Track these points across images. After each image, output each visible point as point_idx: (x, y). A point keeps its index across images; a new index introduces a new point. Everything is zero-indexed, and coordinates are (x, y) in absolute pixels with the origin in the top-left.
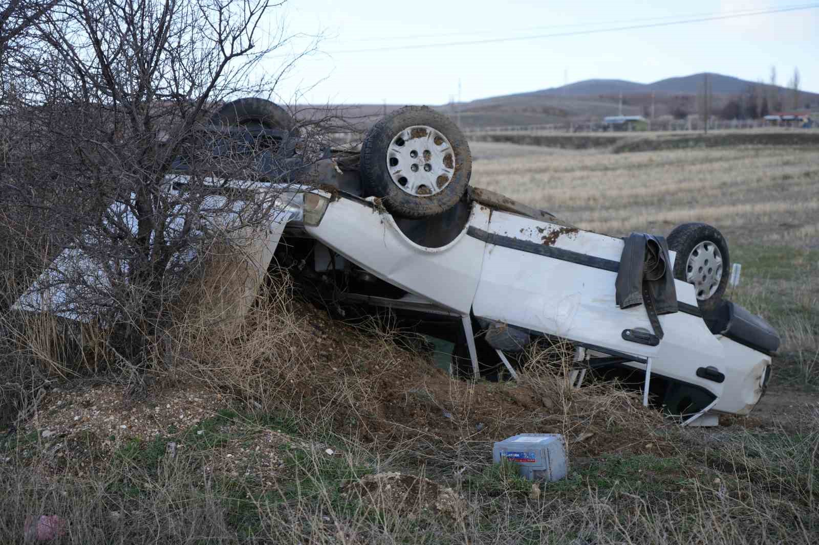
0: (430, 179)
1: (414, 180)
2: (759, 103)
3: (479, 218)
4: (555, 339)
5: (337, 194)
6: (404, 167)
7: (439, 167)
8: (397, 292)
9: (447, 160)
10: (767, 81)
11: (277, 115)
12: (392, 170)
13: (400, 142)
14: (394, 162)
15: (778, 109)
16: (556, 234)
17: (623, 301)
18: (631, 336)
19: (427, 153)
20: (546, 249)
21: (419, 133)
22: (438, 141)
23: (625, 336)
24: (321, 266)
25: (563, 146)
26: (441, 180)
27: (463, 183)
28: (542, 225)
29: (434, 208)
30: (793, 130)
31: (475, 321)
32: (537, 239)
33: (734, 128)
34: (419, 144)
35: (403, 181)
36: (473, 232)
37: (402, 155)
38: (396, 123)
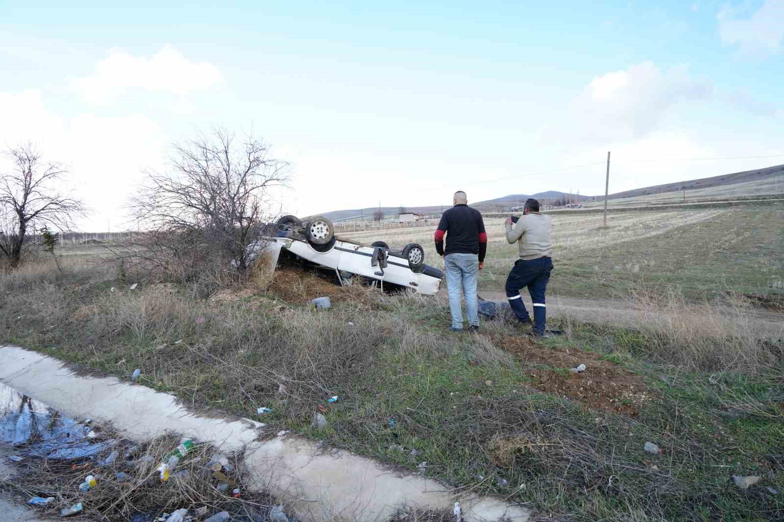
0: (322, 235)
1: (318, 235)
2: (566, 200)
3: (338, 244)
4: (357, 275)
5: (294, 240)
6: (315, 232)
7: (325, 232)
8: (319, 265)
9: (327, 230)
10: (569, 193)
11: (295, 219)
12: (312, 233)
13: (314, 226)
14: (313, 231)
15: (573, 202)
16: (358, 248)
17: (374, 265)
18: (377, 274)
19: (321, 228)
20: (355, 252)
21: (319, 223)
22: (325, 225)
23: (375, 274)
26: (325, 235)
27: (332, 235)
28: (355, 245)
29: (323, 242)
30: (575, 209)
31: (339, 271)
32: (353, 249)
33: (556, 209)
34: (319, 226)
35: (315, 236)
36: (335, 248)
37: (315, 229)
38: (313, 221)
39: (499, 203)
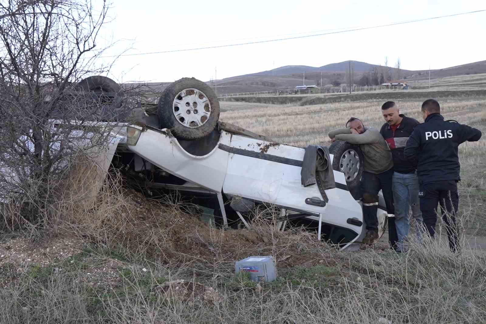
0: (197, 118)
1: (188, 119)
2: (379, 75)
3: (225, 139)
4: (268, 205)
5: (145, 127)
6: (182, 112)
7: (202, 111)
8: (181, 181)
9: (206, 107)
11: (111, 85)
12: (176, 114)
13: (180, 98)
14: (177, 109)
15: (390, 79)
16: (267, 147)
17: (305, 183)
18: (311, 202)
19: (195, 103)
20: (262, 155)
21: (190, 93)
22: (201, 97)
23: (307, 202)
24: (138, 168)
25: (273, 103)
26: (203, 118)
27: (215, 120)
28: (260, 142)
29: (199, 134)
30: (397, 91)
31: (225, 196)
32: (257, 150)
33: (366, 91)
34: (190, 99)
35: (182, 119)
36: (221, 147)
37: (182, 105)
38: (177, 87)
39: (265, 79)
